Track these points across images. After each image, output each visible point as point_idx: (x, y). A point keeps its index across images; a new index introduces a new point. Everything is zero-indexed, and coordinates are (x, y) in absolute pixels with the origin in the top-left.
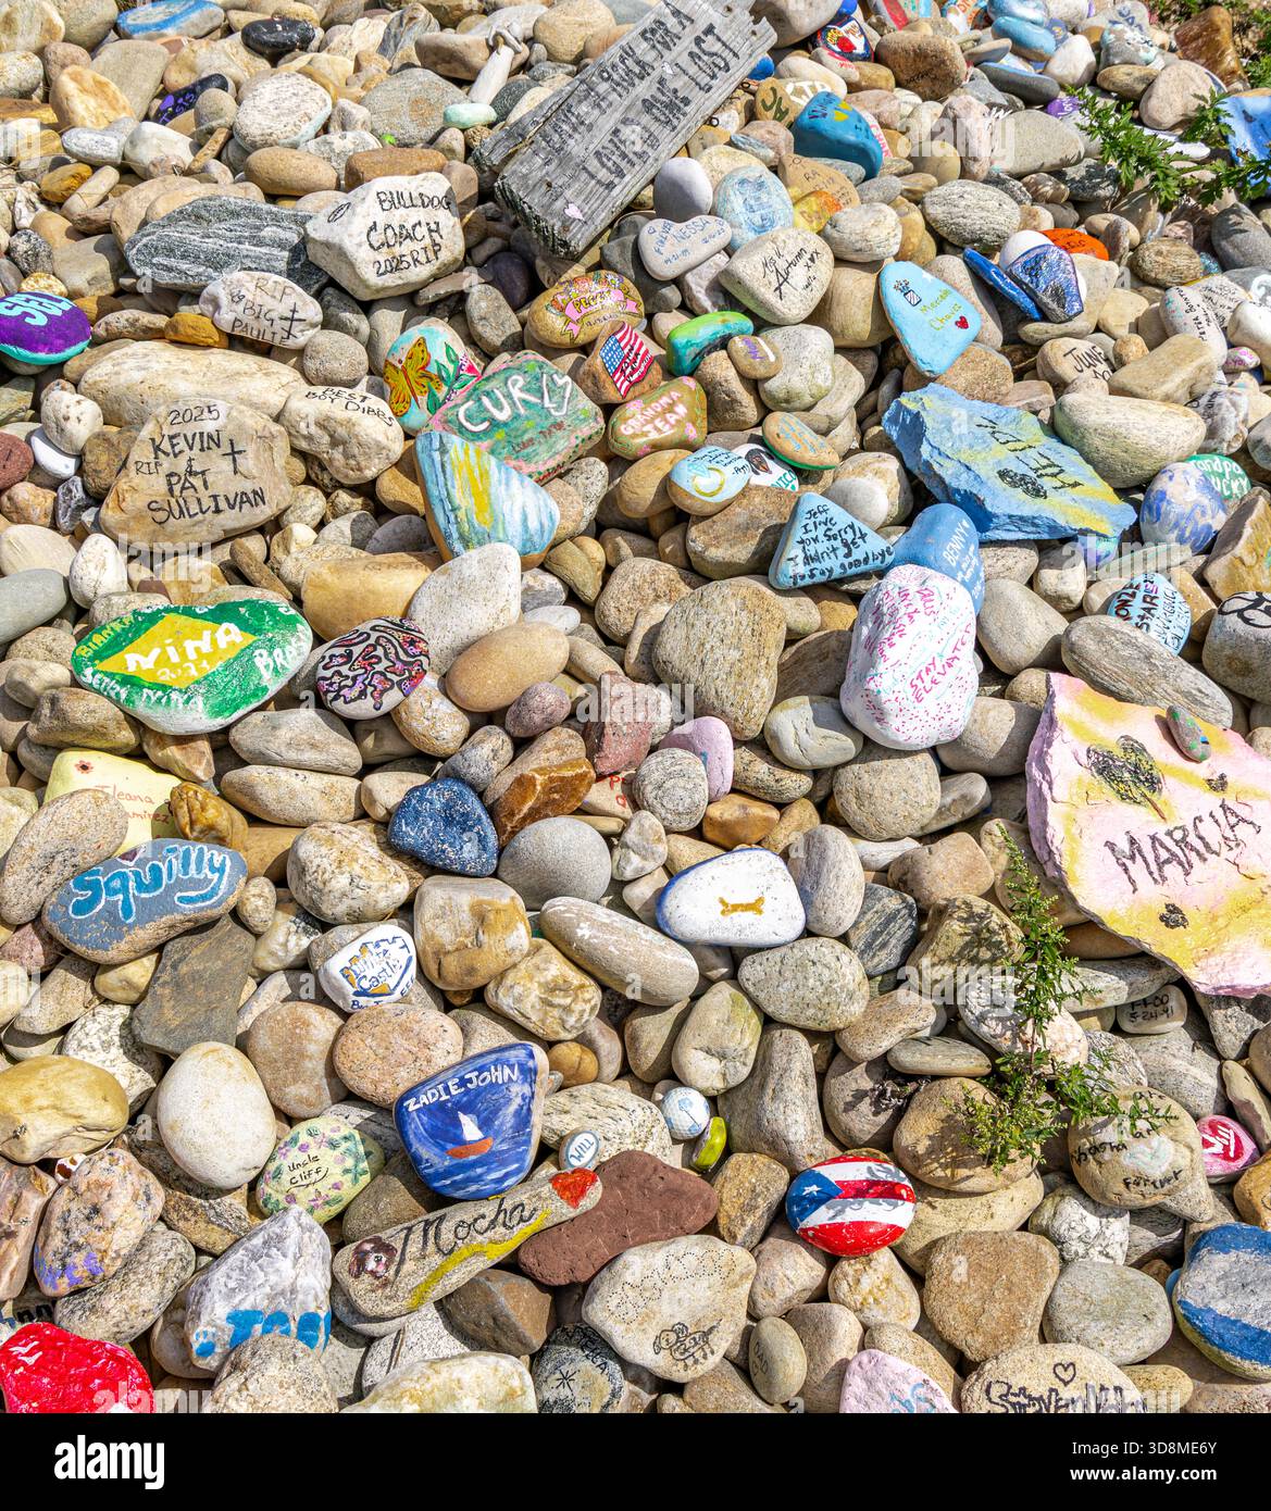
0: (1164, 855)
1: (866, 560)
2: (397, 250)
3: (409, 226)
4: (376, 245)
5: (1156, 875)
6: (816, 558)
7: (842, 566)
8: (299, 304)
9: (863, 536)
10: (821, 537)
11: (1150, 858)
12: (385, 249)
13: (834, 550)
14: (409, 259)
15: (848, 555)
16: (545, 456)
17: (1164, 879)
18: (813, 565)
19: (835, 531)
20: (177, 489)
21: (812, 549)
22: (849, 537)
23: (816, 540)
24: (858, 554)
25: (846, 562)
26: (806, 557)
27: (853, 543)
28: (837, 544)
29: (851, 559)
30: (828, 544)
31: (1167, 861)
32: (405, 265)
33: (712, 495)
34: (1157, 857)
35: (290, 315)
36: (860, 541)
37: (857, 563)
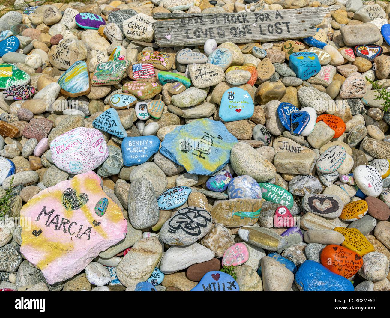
0: (55, 221)
1: (113, 131)
2: (134, 30)
3: (139, 26)
4: (130, 26)
5: (48, 223)
6: (101, 123)
7: (107, 129)
8: (115, 33)
9: (116, 125)
10: (105, 119)
11: (51, 218)
12: (131, 28)
13: (107, 124)
14: (135, 33)
15: (109, 127)
16: (101, 79)
17: (49, 225)
18: (100, 124)
19: (109, 119)
20: (58, 54)
21: (101, 120)
22: (112, 123)
23: (104, 119)
24: (112, 129)
25: (108, 129)
26: (99, 121)
27: (112, 125)
28: (108, 123)
29: (110, 129)
30: (106, 121)
31: (54, 223)
32: (134, 34)
33: (114, 103)
34: (53, 220)
35: (112, 35)
36: (114, 126)
37: (111, 131)
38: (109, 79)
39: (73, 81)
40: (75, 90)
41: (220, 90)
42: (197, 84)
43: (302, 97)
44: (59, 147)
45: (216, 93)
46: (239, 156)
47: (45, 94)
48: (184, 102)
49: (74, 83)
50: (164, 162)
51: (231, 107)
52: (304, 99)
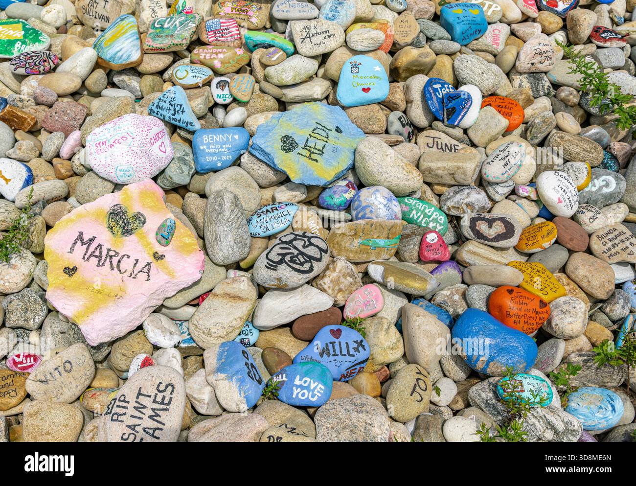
0: (97, 253)
1: (179, 121)
5: (86, 257)
6: (161, 108)
7: (169, 117)
9: (183, 112)
10: (167, 102)
11: (91, 249)
13: (169, 109)
15: (174, 115)
16: (158, 42)
17: (88, 260)
18: (159, 110)
19: (173, 103)
21: (161, 104)
22: (178, 108)
23: (165, 102)
24: (177, 117)
25: (172, 117)
26: (158, 105)
27: (178, 112)
28: (172, 108)
29: (174, 117)
30: (169, 106)
31: (96, 256)
33: (180, 79)
34: (94, 252)
36: (180, 113)
37: (176, 120)
38: (170, 43)
39: (117, 45)
40: (120, 58)
41: (338, 59)
42: (304, 50)
43: (460, 71)
44: (99, 144)
45: (333, 63)
46: (367, 158)
47: (74, 66)
48: (284, 77)
49: (118, 49)
50: (255, 167)
51: (355, 85)
52: (463, 73)
